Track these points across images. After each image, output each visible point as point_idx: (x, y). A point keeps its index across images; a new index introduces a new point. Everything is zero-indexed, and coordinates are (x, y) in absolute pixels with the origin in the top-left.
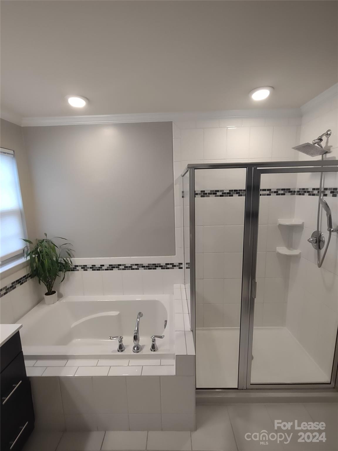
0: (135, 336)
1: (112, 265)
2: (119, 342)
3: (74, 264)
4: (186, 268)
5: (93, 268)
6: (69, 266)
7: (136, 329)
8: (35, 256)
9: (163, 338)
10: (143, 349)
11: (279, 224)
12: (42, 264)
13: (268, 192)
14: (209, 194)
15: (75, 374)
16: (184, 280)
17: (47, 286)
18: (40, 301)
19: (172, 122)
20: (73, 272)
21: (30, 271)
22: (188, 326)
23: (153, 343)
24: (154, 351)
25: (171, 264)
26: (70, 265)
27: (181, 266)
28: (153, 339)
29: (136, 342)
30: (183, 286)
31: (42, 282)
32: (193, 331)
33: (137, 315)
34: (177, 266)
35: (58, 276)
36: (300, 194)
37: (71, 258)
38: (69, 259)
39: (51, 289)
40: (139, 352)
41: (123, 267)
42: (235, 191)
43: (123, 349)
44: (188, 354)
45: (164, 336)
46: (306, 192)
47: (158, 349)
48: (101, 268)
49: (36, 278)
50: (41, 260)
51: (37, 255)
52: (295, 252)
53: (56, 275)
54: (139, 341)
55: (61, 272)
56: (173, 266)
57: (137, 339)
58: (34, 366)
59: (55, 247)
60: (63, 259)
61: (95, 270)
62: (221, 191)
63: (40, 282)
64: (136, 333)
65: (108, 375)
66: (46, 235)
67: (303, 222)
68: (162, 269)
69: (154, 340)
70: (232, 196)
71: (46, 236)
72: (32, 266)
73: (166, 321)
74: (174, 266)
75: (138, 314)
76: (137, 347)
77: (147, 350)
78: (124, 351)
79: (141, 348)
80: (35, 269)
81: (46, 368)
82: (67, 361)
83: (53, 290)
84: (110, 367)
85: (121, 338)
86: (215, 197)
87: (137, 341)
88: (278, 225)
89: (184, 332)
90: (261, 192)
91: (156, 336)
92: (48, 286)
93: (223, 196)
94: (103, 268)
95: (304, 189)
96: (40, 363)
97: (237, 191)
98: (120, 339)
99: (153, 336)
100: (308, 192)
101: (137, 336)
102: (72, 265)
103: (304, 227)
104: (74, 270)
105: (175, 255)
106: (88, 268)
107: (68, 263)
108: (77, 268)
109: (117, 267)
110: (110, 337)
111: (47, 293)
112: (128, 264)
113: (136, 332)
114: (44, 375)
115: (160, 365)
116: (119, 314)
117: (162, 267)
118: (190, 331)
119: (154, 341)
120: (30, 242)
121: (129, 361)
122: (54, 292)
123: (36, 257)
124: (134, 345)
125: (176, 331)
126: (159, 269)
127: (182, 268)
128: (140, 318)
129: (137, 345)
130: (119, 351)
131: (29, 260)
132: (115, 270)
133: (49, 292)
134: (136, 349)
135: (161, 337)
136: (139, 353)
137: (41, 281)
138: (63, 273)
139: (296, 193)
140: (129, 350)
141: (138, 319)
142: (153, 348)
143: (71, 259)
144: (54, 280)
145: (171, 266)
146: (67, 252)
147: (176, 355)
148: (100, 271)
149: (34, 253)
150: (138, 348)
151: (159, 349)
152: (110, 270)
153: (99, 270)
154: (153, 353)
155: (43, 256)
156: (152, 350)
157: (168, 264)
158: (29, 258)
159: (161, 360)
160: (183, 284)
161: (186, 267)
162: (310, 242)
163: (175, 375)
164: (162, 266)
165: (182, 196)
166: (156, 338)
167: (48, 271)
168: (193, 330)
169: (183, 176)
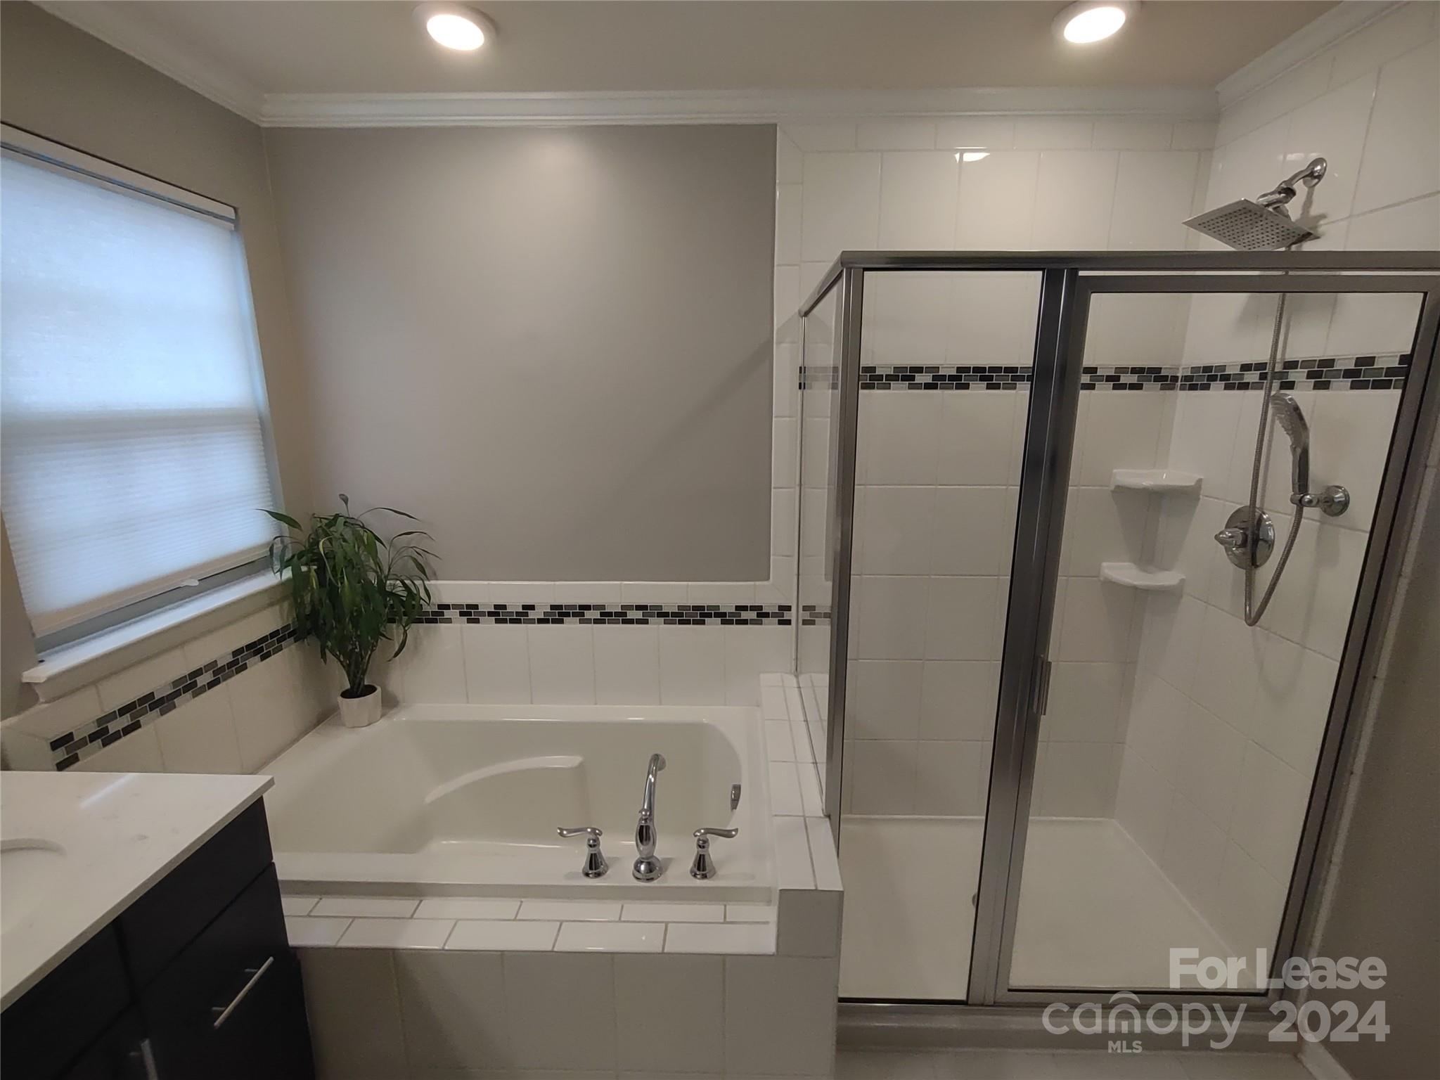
0: (642, 827)
1: (560, 607)
2: (590, 846)
3: (437, 599)
4: (803, 624)
5: (498, 614)
6: (421, 605)
7: (646, 807)
8: (309, 569)
9: (732, 836)
10: (666, 870)
11: (1118, 487)
12: (334, 595)
14: (889, 377)
15: (445, 944)
16: (793, 663)
17: (348, 668)
18: (323, 717)
19: (776, 125)
20: (433, 625)
21: (290, 619)
22: (815, 802)
23: (702, 851)
24: (704, 877)
25: (753, 608)
26: (422, 602)
27: (787, 616)
28: (699, 840)
29: (646, 847)
30: (792, 680)
31: (331, 655)
32: (832, 817)
33: (649, 761)
34: (774, 615)
35: (384, 636)
36: (1193, 387)
37: (428, 580)
38: (421, 582)
39: (362, 679)
40: (652, 879)
41: (595, 614)
42: (977, 369)
43: (600, 870)
44: (820, 888)
45: (736, 830)
46: (1216, 380)
47: (715, 873)
48: (522, 616)
49: (312, 642)
50: (330, 579)
51: (315, 567)
52: (1166, 579)
53: (378, 634)
54: (654, 843)
55: (394, 625)
56: (758, 615)
57: (648, 838)
58: (312, 914)
59: (377, 542)
60: (402, 582)
61: (504, 621)
62: (930, 368)
63: (324, 656)
64: (646, 820)
65: (554, 947)
66: (346, 501)
67: (1200, 481)
68: (723, 622)
69: (705, 842)
70: (966, 387)
71: (346, 503)
72: (299, 601)
73: (737, 788)
74: (762, 615)
75: (650, 758)
76: (649, 864)
77: (679, 874)
78: (604, 874)
79: (661, 869)
80: (308, 611)
81: (351, 920)
82: (417, 902)
83: (366, 683)
84: (558, 923)
85: (596, 834)
86: (909, 388)
87: (647, 844)
88: (1112, 488)
89: (802, 818)
91: (708, 831)
92: (353, 667)
93: (936, 388)
94: (532, 615)
95: (1207, 369)
96: (331, 905)
97: (982, 369)
98: (592, 836)
99: (699, 831)
100: (1225, 378)
101: (648, 828)
102: (429, 605)
103: (1201, 497)
104: (435, 621)
105: (768, 579)
106: (483, 614)
107: (416, 594)
108: (447, 614)
109: (575, 615)
110: (562, 830)
111: (347, 691)
112: (613, 604)
113: (646, 815)
114: (343, 944)
115: (725, 922)
116: (581, 765)
117: (725, 618)
118: (821, 817)
119: (703, 845)
120: (291, 522)
121: (620, 906)
122: (371, 689)
123: (313, 573)
124: (637, 856)
125: (776, 815)
126: (713, 625)
127: (788, 622)
128: (658, 772)
129: (647, 859)
130: (587, 875)
131: (288, 580)
132: (571, 625)
133: (355, 690)
134: (645, 868)
135: (727, 834)
136: (655, 881)
137: (327, 651)
138: (401, 627)
139: (1179, 383)
140: (622, 872)
141: (650, 776)
142: (699, 869)
143: (426, 582)
144: (372, 651)
145: (752, 615)
146: (415, 560)
147: (781, 890)
148: (522, 625)
149: (305, 558)
150: (651, 868)
151: (720, 872)
152: (555, 621)
153: (518, 621)
154: (699, 883)
155: (334, 567)
156: (695, 876)
157: (744, 608)
158: (288, 574)
159: (725, 906)
160: (790, 673)
161: (804, 621)
162: (1222, 542)
163: (773, 955)
164: (724, 614)
165: (800, 384)
166: (709, 836)
167: (350, 619)
168: (834, 815)
169: (806, 314)
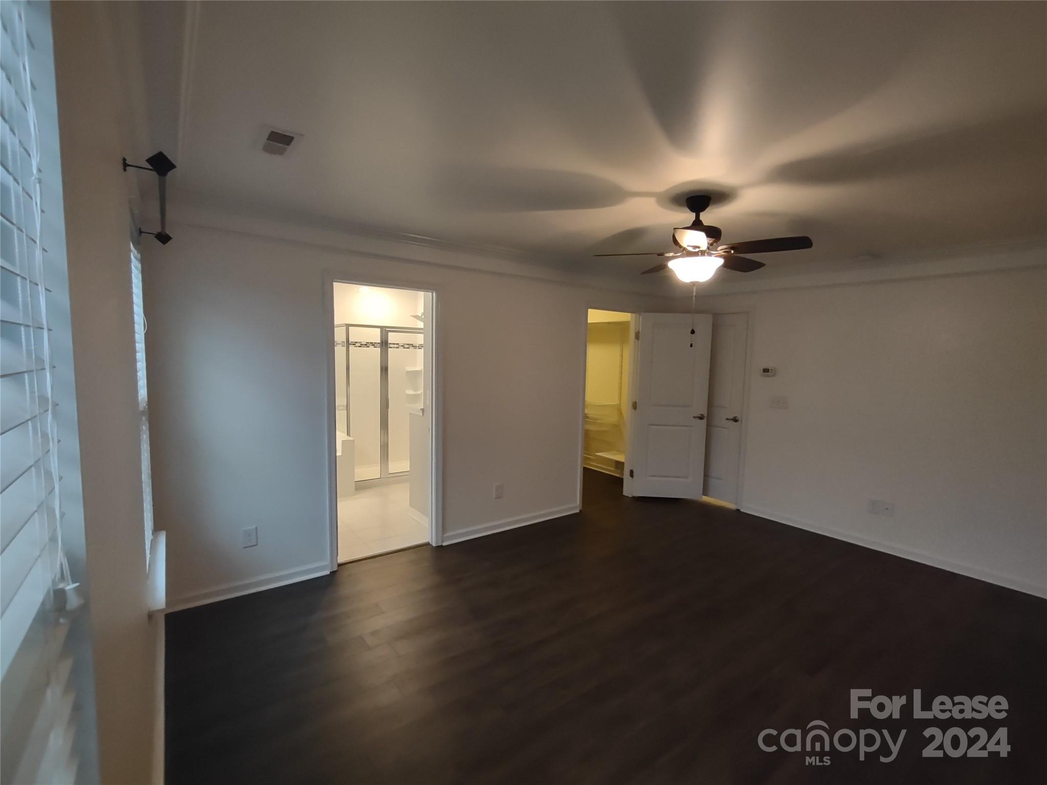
11: (407, 371)
13: (397, 346)
14: (357, 344)
62: (359, 342)
90: (391, 346)
93: (363, 346)
97: (373, 343)
139: (417, 347)
